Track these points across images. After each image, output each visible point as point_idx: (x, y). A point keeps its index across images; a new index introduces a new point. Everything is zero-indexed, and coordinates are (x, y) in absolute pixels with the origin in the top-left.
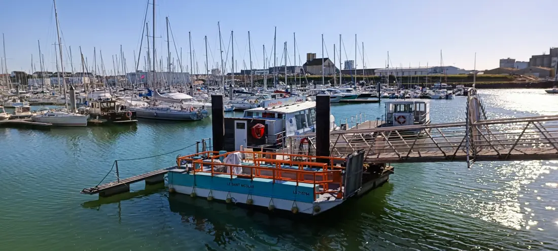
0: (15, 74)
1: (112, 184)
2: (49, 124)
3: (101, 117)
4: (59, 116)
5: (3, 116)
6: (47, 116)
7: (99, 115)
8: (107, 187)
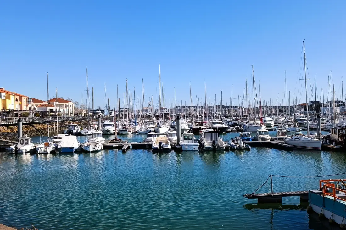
0: (311, 103)
1: (266, 194)
2: (291, 146)
3: (337, 143)
4: (302, 140)
5: (266, 137)
6: (293, 139)
7: (336, 141)
8: (263, 195)
